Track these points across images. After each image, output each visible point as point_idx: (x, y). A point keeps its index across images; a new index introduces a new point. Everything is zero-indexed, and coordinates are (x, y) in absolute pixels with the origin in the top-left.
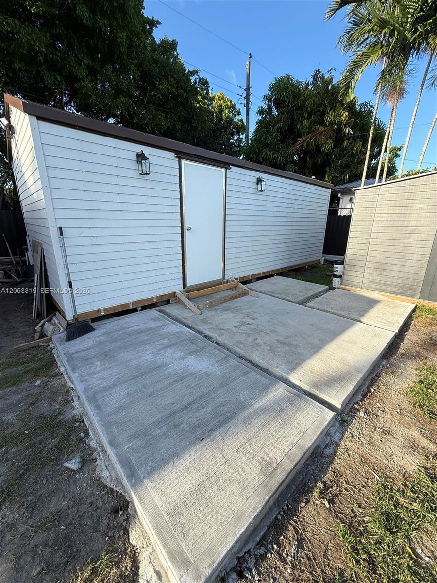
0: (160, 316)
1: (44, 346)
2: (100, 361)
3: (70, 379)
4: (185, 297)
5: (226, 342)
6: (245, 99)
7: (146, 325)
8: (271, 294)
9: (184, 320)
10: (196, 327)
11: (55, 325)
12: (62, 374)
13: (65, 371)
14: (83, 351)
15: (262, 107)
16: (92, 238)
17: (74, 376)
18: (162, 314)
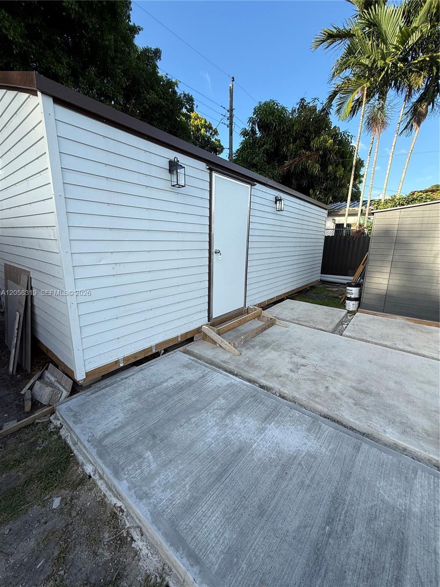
0: (192, 360)
1: (43, 423)
2: (150, 448)
3: (110, 489)
4: (215, 334)
5: (296, 394)
6: (228, 119)
7: (182, 377)
8: (297, 322)
9: (225, 365)
10: (246, 374)
11: (51, 384)
12: (90, 477)
13: (95, 471)
14: (115, 431)
15: (245, 128)
16: (113, 266)
17: (122, 487)
18: (192, 358)
